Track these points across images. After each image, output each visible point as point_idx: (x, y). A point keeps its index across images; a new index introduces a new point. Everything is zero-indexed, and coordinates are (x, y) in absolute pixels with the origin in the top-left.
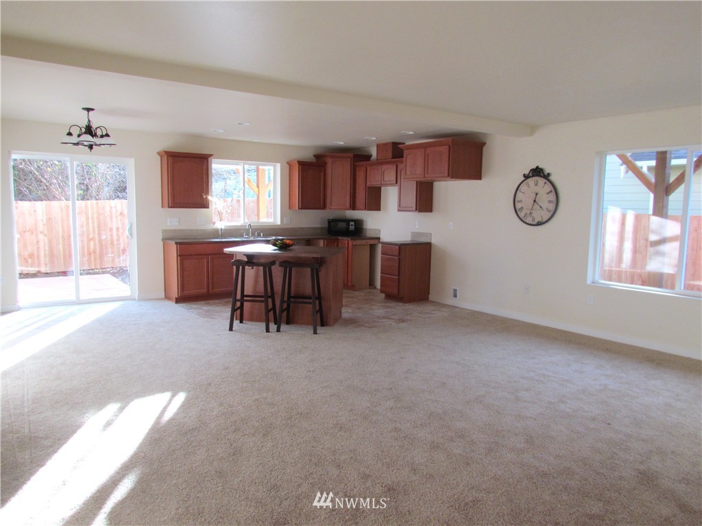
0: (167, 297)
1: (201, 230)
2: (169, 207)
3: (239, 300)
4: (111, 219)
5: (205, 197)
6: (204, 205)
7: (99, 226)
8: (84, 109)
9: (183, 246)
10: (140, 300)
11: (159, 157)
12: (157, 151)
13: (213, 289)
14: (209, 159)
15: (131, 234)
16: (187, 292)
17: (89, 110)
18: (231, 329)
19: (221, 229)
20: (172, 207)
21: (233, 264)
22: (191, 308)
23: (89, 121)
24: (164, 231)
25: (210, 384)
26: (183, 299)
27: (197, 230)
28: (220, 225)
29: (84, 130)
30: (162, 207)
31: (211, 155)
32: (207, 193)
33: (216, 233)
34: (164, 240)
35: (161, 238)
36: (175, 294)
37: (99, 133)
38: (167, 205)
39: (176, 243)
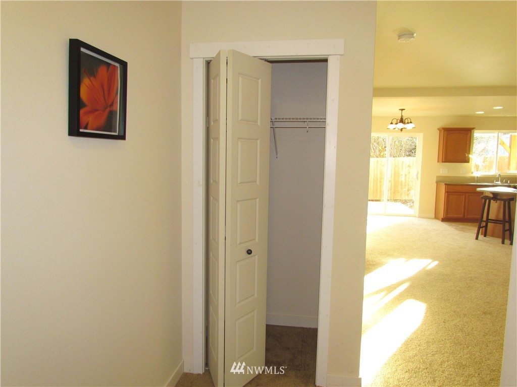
0: (436, 218)
1: (463, 177)
2: (442, 162)
3: (484, 221)
4: (402, 169)
5: (467, 155)
6: (466, 160)
7: (395, 173)
8: (400, 110)
9: (449, 186)
10: (419, 217)
11: (439, 131)
12: (438, 127)
13: (468, 215)
14: (472, 131)
15: (417, 178)
16: (450, 216)
17: (402, 110)
18: (477, 238)
19: (477, 177)
20: (444, 162)
21: (482, 198)
22: (452, 225)
23: (402, 116)
24: (437, 177)
25: (459, 260)
26: (446, 219)
27: (460, 177)
28: (477, 174)
29: (399, 121)
30: (438, 162)
31: (473, 128)
32: (469, 153)
33: (473, 179)
34: (437, 182)
35: (435, 181)
36: (442, 215)
37: (406, 121)
38: (441, 160)
39: (445, 184)
